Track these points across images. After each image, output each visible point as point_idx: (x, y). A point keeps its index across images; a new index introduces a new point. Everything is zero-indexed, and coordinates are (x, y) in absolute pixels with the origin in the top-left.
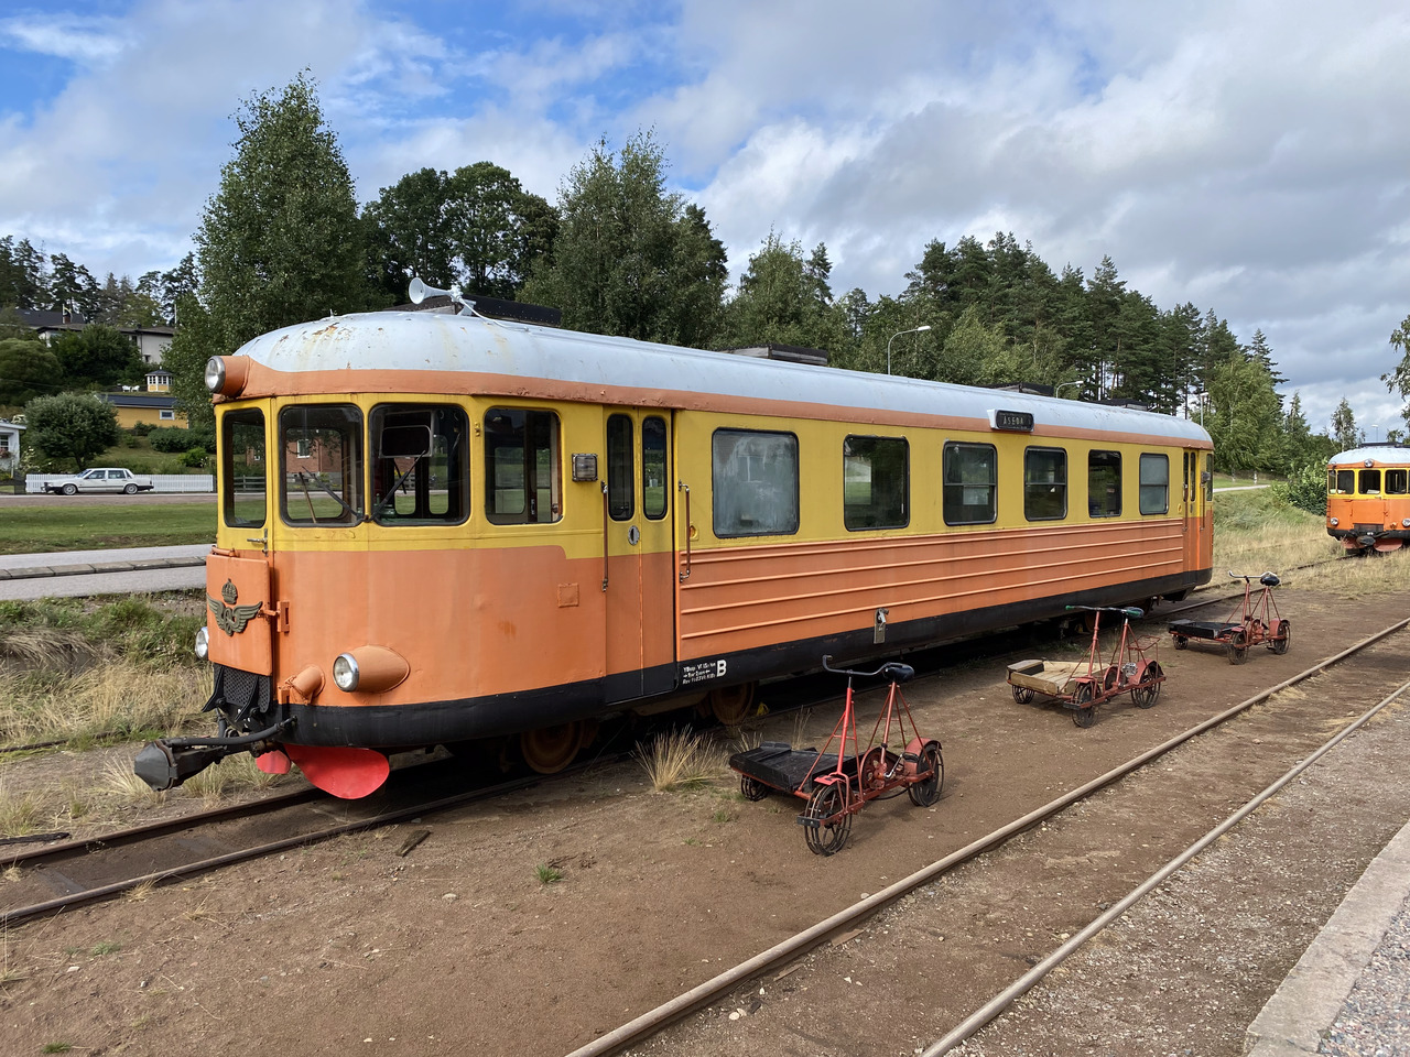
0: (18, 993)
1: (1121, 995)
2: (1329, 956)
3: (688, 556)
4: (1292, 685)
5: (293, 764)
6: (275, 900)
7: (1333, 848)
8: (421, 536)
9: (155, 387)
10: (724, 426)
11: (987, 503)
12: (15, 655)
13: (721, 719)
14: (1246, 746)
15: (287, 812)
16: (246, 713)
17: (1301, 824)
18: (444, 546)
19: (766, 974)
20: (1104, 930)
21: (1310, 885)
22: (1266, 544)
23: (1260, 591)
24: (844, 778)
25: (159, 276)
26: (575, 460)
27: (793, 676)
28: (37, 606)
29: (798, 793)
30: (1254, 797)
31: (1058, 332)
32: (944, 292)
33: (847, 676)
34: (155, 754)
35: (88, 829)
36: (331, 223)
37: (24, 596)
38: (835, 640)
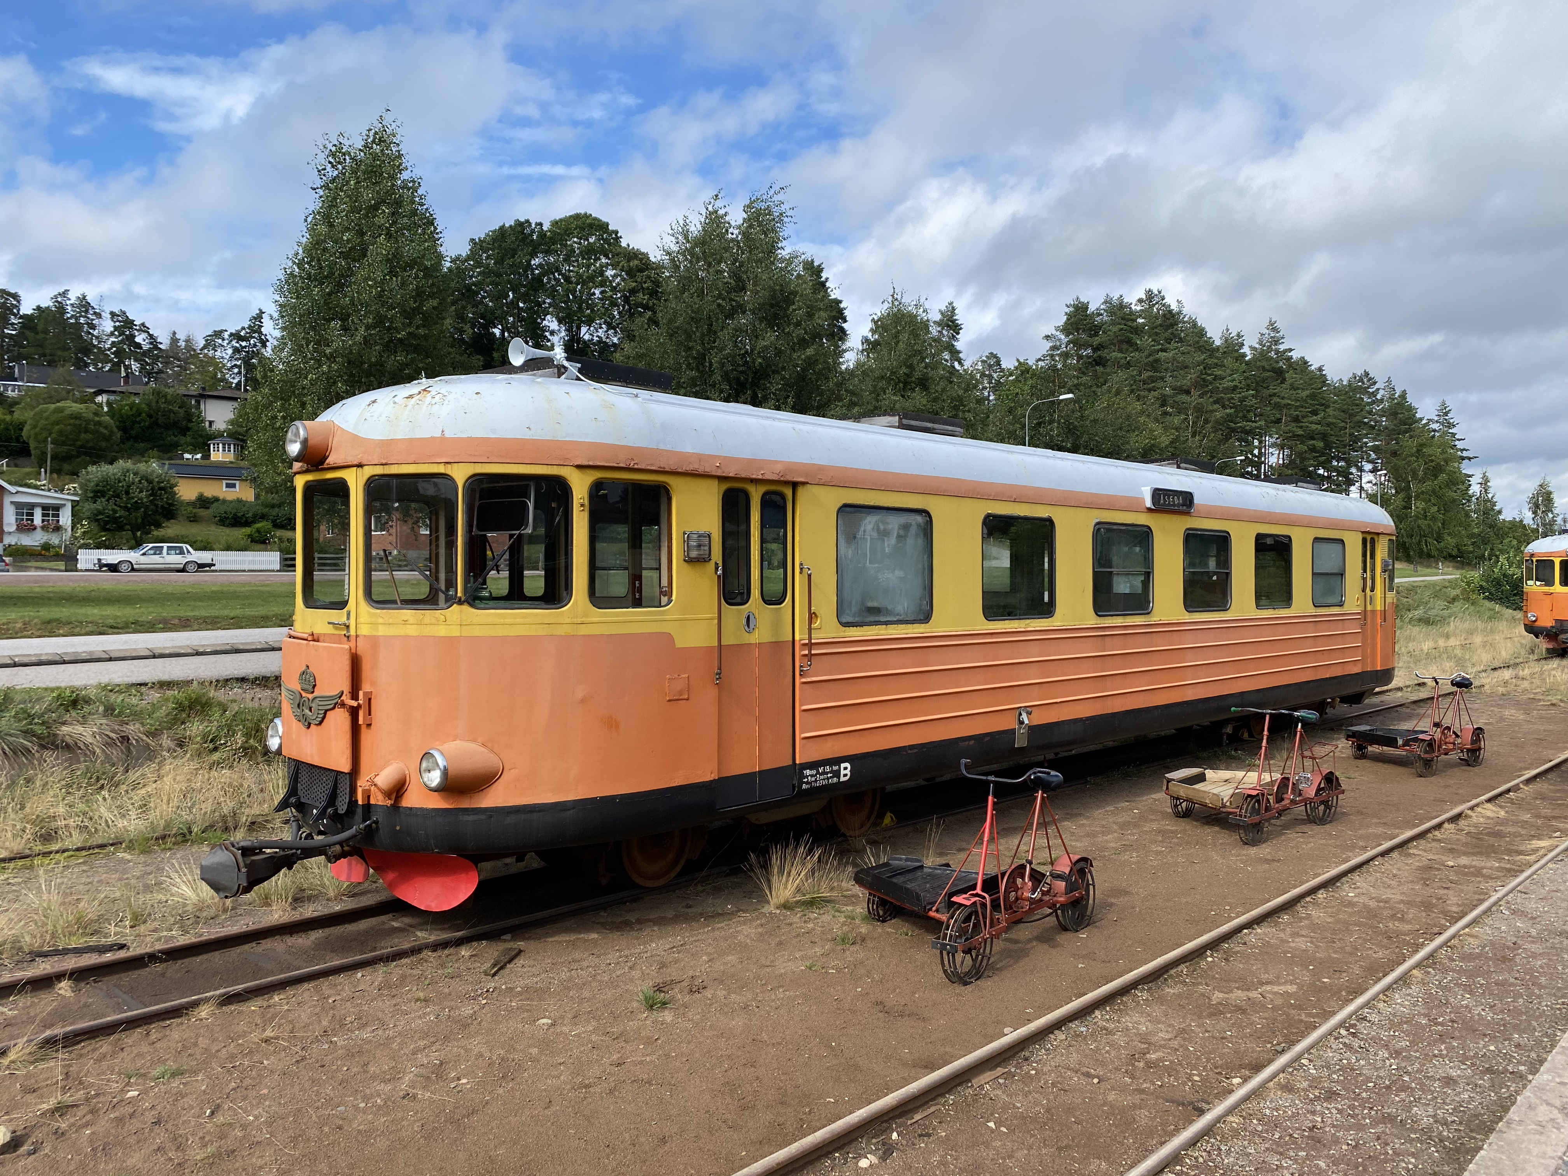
0: (72, 1120)
1: (1302, 1149)
2: (1543, 1108)
3: (810, 645)
4: (1489, 800)
5: (371, 870)
6: (351, 1023)
7: (1541, 987)
8: (518, 620)
9: (219, 455)
10: (850, 502)
11: (1140, 591)
12: (68, 746)
13: (843, 830)
14: (1439, 869)
15: (363, 925)
16: (322, 814)
17: (1504, 959)
18: (542, 631)
19: (901, 1115)
20: (1281, 1075)
21: (1516, 1028)
22: (1452, 642)
23: (1449, 694)
24: (984, 898)
25: (226, 335)
26: (687, 538)
27: (923, 783)
28: (93, 693)
29: (932, 914)
30: (1448, 928)
31: (1215, 402)
32: (1088, 356)
33: (988, 783)
34: (223, 857)
35: (148, 939)
36: (417, 277)
37: (78, 682)
38: (972, 742)
